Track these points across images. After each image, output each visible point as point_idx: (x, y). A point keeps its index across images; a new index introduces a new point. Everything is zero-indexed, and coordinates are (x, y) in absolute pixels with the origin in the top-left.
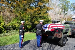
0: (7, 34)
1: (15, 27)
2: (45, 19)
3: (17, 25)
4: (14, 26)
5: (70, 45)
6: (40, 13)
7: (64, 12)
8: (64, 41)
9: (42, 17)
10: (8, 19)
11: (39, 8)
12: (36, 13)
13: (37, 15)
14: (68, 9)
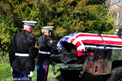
3: (6, 38)
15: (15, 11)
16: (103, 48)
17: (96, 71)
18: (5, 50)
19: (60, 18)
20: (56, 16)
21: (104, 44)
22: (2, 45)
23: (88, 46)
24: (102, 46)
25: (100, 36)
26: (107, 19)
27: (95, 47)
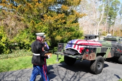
0: (11, 55)
1: (23, 44)
2: (73, 33)
5: (108, 73)
6: (65, 23)
7: (110, 19)
8: (99, 66)
9: (69, 29)
10: (13, 32)
11: (63, 14)
12: (59, 22)
13: (60, 26)
14: (116, 15)
15: (35, 27)
17: (90, 58)
24: (89, 46)
25: (87, 41)
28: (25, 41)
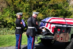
3: (9, 20)
4: (5, 21)
9: (52, 5)
15: (14, 4)
16: (66, 26)
17: (61, 40)
18: (9, 27)
19: (41, 8)
20: (38, 7)
21: (66, 24)
22: (7, 24)
23: (57, 25)
24: (65, 25)
25: (64, 19)
26: (68, 9)
27: (61, 25)
28: (8, 19)
